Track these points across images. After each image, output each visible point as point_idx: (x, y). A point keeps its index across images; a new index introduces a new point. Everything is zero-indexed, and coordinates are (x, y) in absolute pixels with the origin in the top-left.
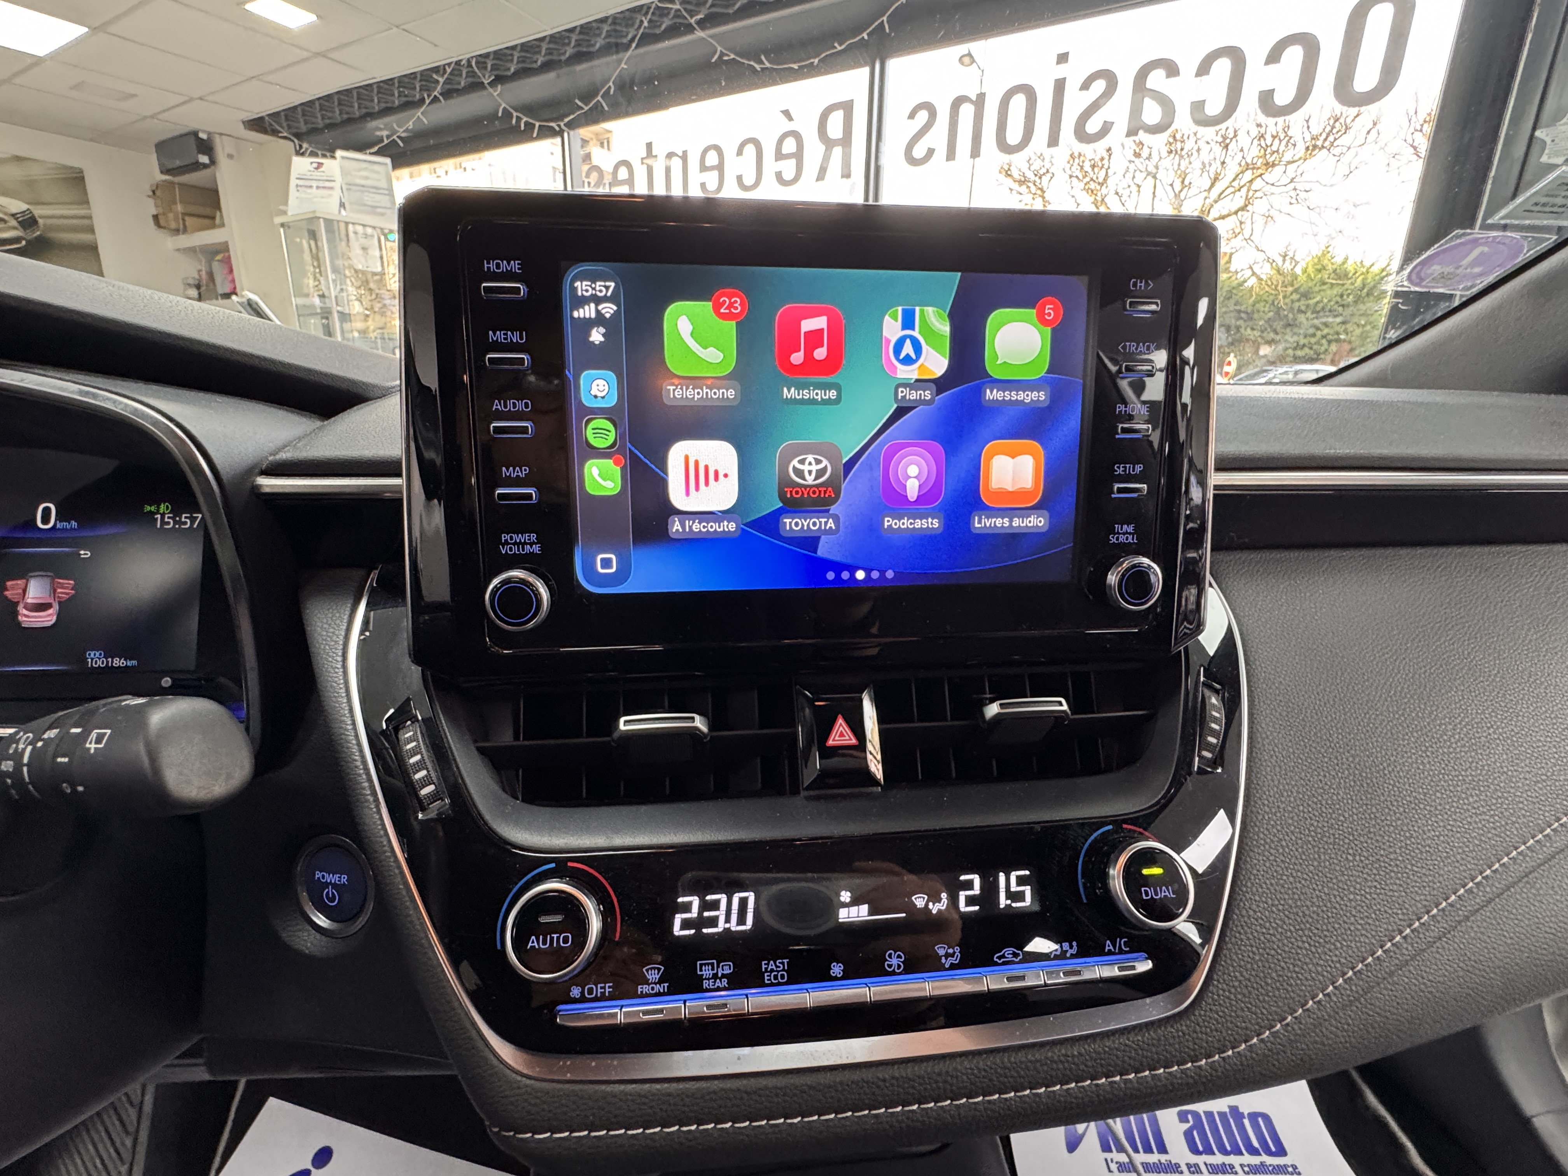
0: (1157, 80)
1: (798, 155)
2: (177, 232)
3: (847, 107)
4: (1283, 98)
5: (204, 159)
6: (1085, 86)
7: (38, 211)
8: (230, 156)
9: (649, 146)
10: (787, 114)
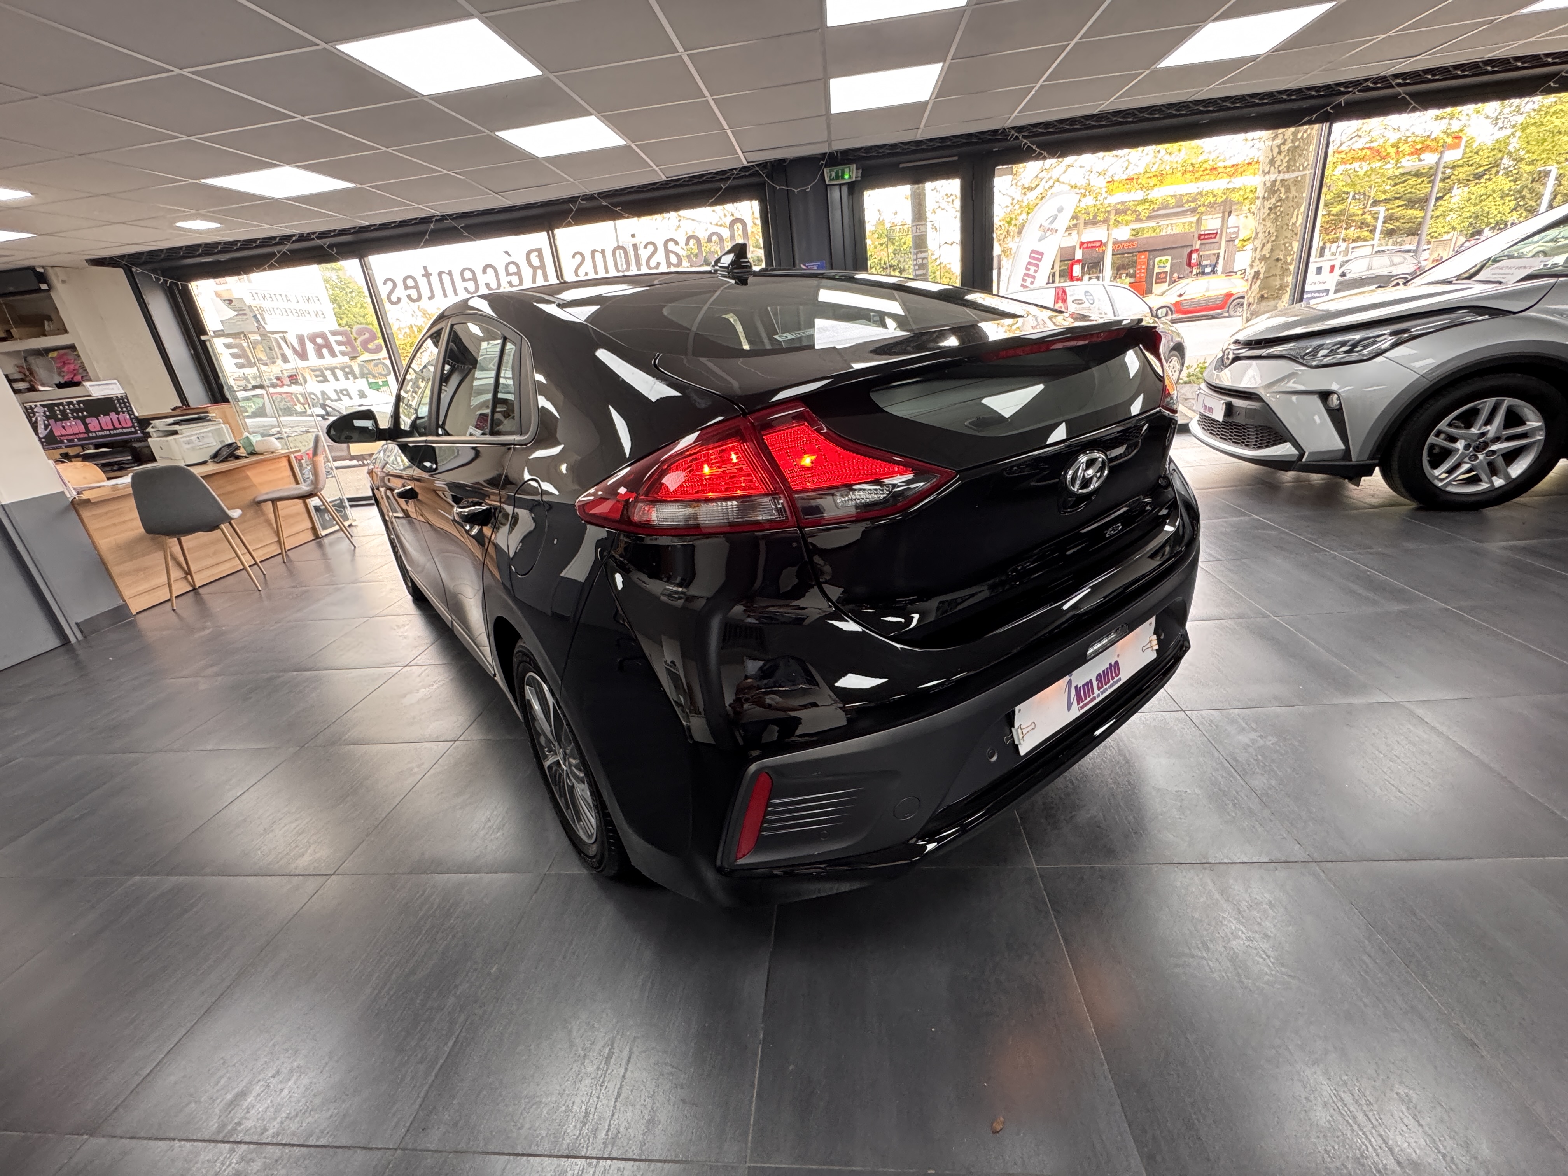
0: (672, 246)
1: (519, 274)
3: (539, 251)
5: (44, 287)
6: (645, 248)
8: (64, 282)
9: (425, 268)
10: (507, 253)
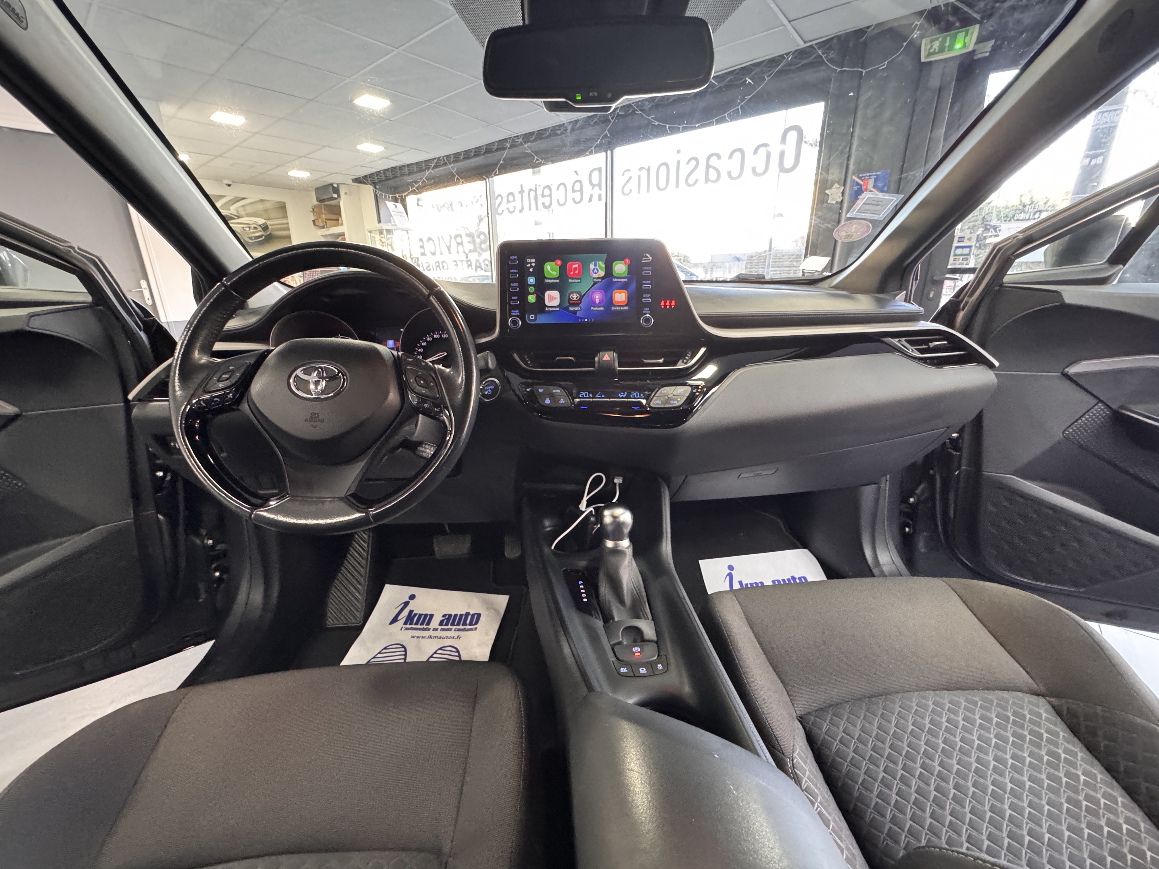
0: (713, 161)
1: (581, 191)
2: (323, 227)
3: (599, 169)
4: (760, 170)
5: (335, 196)
6: (688, 163)
7: (269, 223)
8: (346, 194)
9: (521, 186)
10: (576, 172)
